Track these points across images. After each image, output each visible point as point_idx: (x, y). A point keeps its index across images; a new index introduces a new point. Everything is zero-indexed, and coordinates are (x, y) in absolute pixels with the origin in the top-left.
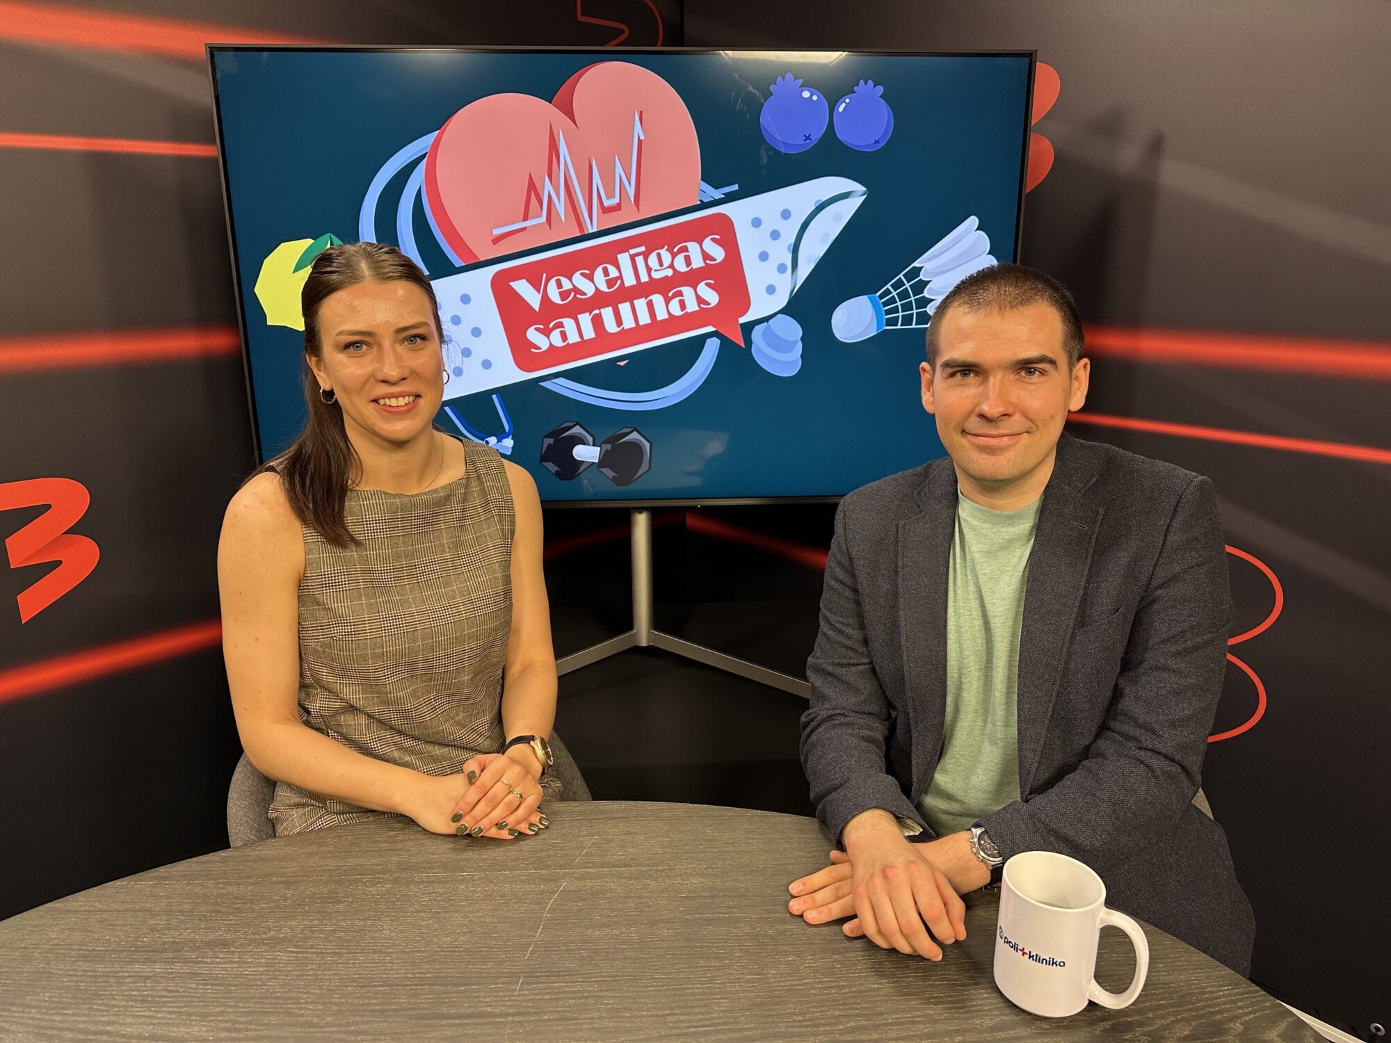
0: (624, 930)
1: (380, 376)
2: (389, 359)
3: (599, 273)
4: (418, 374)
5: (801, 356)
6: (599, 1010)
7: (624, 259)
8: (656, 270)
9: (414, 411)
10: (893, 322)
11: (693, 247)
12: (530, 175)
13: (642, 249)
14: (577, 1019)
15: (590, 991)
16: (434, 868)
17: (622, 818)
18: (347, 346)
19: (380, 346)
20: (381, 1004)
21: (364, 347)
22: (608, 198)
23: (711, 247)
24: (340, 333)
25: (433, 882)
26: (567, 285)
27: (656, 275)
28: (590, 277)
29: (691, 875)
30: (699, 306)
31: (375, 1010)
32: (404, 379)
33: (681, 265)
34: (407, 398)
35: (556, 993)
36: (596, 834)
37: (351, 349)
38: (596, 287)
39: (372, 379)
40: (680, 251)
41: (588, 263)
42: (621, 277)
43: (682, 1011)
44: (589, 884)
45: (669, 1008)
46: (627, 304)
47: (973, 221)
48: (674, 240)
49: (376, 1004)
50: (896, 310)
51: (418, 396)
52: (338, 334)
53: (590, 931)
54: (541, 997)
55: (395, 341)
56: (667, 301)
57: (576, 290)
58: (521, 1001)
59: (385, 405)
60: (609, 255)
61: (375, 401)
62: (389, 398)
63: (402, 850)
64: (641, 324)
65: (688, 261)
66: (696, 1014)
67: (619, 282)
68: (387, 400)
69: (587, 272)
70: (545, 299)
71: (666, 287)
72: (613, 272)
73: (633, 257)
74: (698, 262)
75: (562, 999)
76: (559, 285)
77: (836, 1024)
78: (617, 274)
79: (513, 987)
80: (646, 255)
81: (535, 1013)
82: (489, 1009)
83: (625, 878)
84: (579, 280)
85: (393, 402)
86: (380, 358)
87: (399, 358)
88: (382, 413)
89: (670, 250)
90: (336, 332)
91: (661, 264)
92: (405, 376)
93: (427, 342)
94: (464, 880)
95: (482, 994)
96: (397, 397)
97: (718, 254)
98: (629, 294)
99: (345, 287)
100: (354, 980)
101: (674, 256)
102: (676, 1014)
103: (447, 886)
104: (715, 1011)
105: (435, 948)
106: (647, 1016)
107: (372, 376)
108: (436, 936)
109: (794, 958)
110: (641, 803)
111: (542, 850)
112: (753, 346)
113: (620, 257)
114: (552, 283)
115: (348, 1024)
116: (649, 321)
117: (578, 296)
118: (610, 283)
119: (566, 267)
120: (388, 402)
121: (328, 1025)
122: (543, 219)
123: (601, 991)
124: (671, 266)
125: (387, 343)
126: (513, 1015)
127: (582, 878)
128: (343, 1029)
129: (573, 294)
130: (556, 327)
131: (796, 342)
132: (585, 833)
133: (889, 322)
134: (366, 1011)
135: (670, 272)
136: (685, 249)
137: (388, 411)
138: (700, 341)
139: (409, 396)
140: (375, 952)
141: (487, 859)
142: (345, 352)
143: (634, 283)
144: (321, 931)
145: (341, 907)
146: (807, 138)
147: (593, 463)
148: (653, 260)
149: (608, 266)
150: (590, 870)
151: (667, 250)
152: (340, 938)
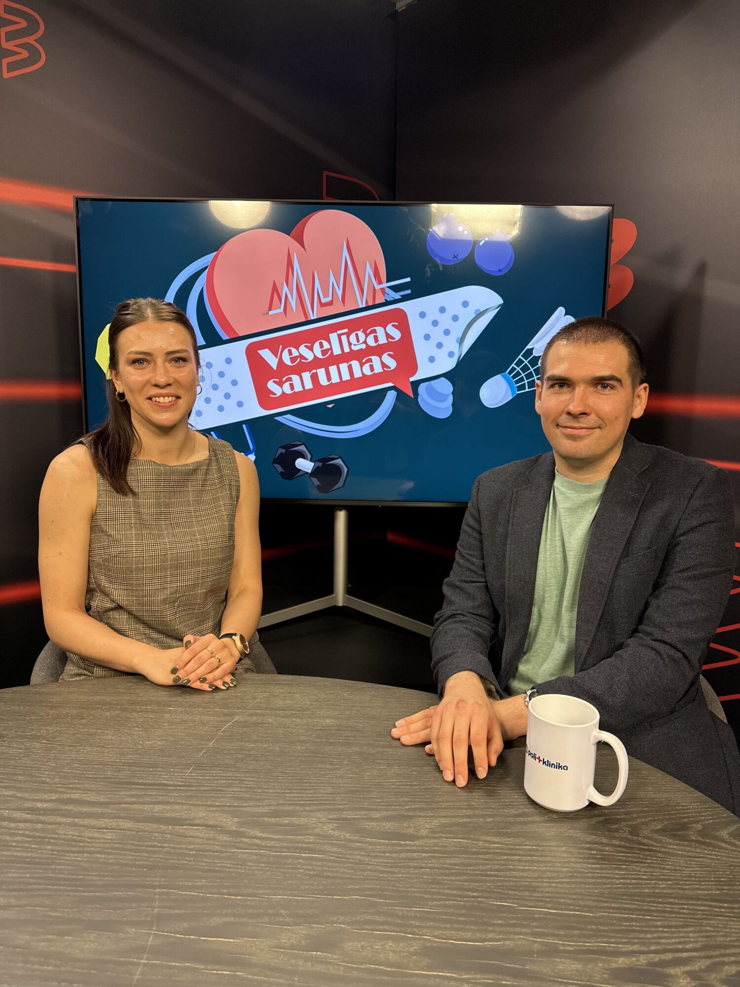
0: (271, 745)
1: (153, 382)
2: (160, 370)
3: (317, 345)
4: (178, 382)
5: (452, 405)
6: (240, 787)
7: (333, 337)
8: (354, 345)
9: (175, 406)
10: (522, 387)
11: (380, 330)
12: (274, 282)
13: (346, 330)
14: (224, 791)
15: (237, 777)
16: (152, 704)
17: (288, 684)
18: (134, 362)
19: (155, 362)
20: (94, 774)
21: (145, 363)
22: (324, 297)
23: (390, 329)
24: (130, 353)
25: (149, 712)
26: (295, 353)
27: (354, 348)
28: (311, 348)
29: (326, 717)
30: (383, 369)
31: (88, 777)
32: (169, 385)
33: (371, 342)
34: (170, 398)
35: (213, 776)
36: (267, 692)
37: (137, 364)
38: (315, 355)
39: (149, 384)
40: (371, 332)
41: (309, 339)
42: (331, 349)
43: (298, 791)
44: (254, 718)
45: (289, 789)
46: (335, 367)
47: (561, 310)
48: (366, 325)
49: (91, 774)
50: (522, 380)
51: (178, 397)
52: (129, 354)
53: (247, 744)
54: (203, 778)
55: (165, 360)
56: (362, 365)
57: (301, 356)
58: (189, 779)
59: (156, 401)
60: (324, 334)
61: (150, 399)
62: (159, 397)
63: (133, 693)
64: (344, 380)
65: (376, 339)
66: (308, 794)
67: (330, 352)
68: (157, 399)
69: (309, 345)
70: (281, 361)
71: (361, 356)
72: (326, 345)
73: (339, 336)
74: (383, 340)
75: (217, 780)
76: (290, 353)
77: (405, 806)
78: (329, 347)
79: (186, 771)
80: (348, 335)
81: (196, 786)
82: (165, 782)
83: (280, 717)
84: (303, 350)
85: (161, 400)
86: (154, 370)
87: (167, 371)
88: (153, 406)
89: (364, 332)
90: (128, 352)
91: (358, 341)
92: (170, 382)
93: (187, 363)
94: (170, 712)
95: (163, 773)
96: (164, 397)
97: (397, 335)
98: (336, 360)
99: (135, 323)
100: (80, 761)
101: (367, 335)
102: (293, 793)
103: (158, 714)
104: (321, 793)
105: (140, 747)
106: (273, 793)
107: (148, 382)
108: (142, 740)
109: (385, 767)
110: (302, 677)
111: (227, 699)
112: (419, 397)
113: (331, 335)
114: (286, 351)
115: (69, 784)
116: (349, 378)
117: (302, 360)
118: (324, 352)
119: (295, 341)
120: (158, 399)
121: (55, 783)
122: (281, 310)
123: (245, 777)
124: (365, 342)
125: (160, 361)
126: (181, 786)
127: (251, 715)
128: (65, 786)
129: (299, 359)
130: (287, 381)
131: (448, 395)
132: (260, 691)
133: (519, 388)
134: (83, 777)
135: (364, 346)
136: (374, 331)
137: (158, 405)
138: (383, 393)
139: (172, 397)
140: (99, 746)
141: (189, 701)
142: (133, 365)
143: (340, 353)
144: (67, 733)
145: (84, 721)
146: (455, 257)
147: (307, 473)
148: (353, 338)
149: (323, 341)
150: (258, 711)
151: (362, 331)
152: (78, 738)
